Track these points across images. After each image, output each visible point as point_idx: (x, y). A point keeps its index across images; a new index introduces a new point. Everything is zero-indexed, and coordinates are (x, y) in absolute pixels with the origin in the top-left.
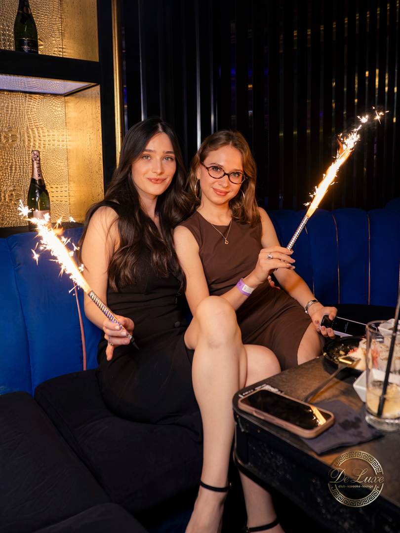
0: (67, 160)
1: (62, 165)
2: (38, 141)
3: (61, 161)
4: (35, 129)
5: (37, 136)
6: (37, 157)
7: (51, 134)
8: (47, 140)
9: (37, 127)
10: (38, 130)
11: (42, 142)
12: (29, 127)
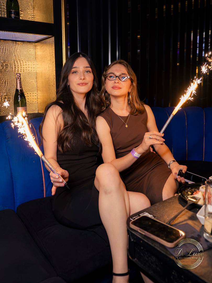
0: (36, 78)
1: (33, 81)
3: (33, 79)
6: (19, 77)
7: (27, 64)
8: (25, 67)
9: (19, 60)
10: (20, 62)
11: (22, 68)
12: (15, 60)
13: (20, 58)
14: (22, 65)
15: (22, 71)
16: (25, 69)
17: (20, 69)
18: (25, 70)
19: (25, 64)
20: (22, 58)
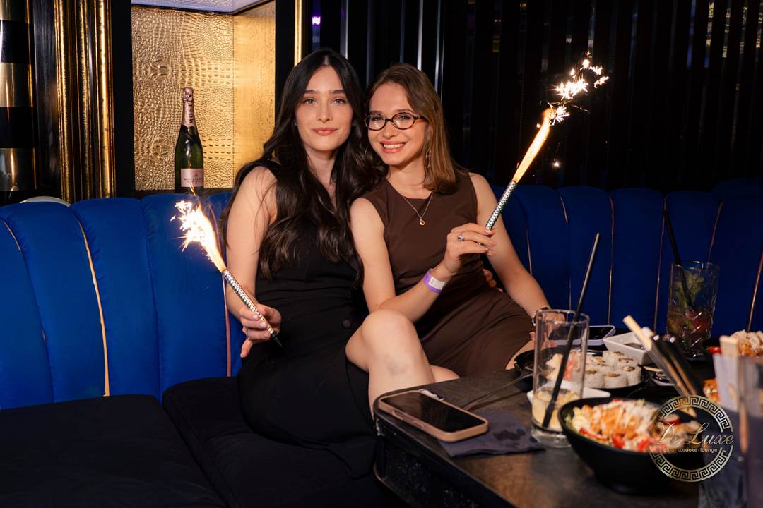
0: (233, 103)
1: (225, 109)
2: (194, 76)
3: (225, 104)
4: (192, 60)
5: (194, 70)
6: (190, 98)
7: (213, 67)
8: (207, 75)
9: (194, 56)
10: (195, 61)
11: (201, 76)
12: (184, 57)
13: (196, 52)
14: (200, 69)
15: (200, 85)
16: (207, 79)
17: (194, 80)
18: (207, 82)
19: (206, 67)
20: (200, 52)
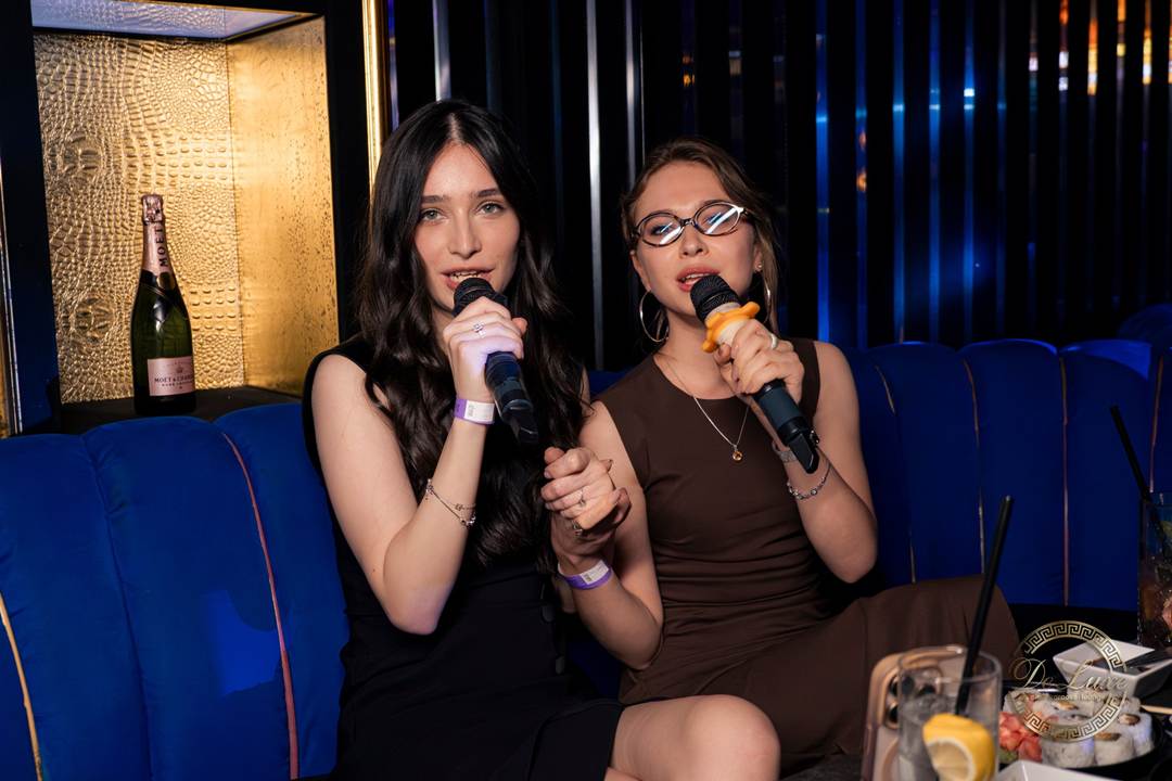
0: (236, 217)
1: (220, 229)
2: (154, 166)
3: (219, 220)
4: (148, 135)
5: (153, 155)
6: (156, 215)
7: (190, 148)
8: (180, 163)
10: (154, 136)
11: (167, 167)
12: (130, 128)
14: (165, 152)
15: (166, 183)
16: (179, 171)
18: (180, 179)
19: (178, 146)
